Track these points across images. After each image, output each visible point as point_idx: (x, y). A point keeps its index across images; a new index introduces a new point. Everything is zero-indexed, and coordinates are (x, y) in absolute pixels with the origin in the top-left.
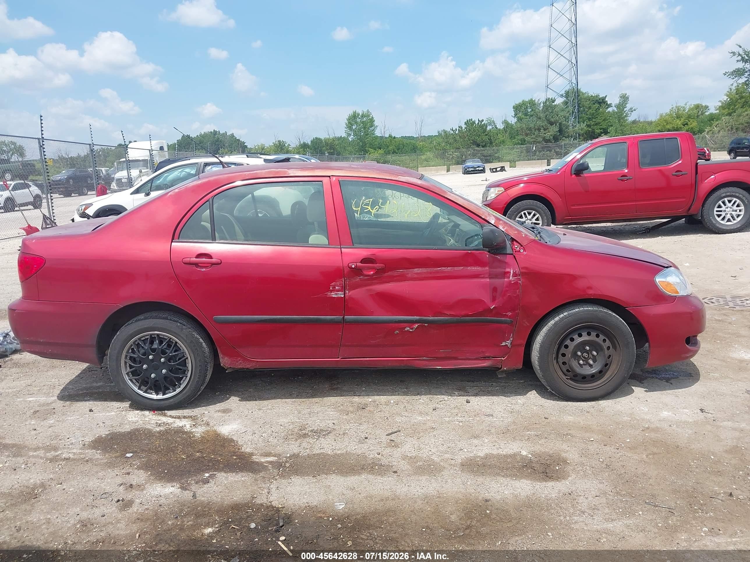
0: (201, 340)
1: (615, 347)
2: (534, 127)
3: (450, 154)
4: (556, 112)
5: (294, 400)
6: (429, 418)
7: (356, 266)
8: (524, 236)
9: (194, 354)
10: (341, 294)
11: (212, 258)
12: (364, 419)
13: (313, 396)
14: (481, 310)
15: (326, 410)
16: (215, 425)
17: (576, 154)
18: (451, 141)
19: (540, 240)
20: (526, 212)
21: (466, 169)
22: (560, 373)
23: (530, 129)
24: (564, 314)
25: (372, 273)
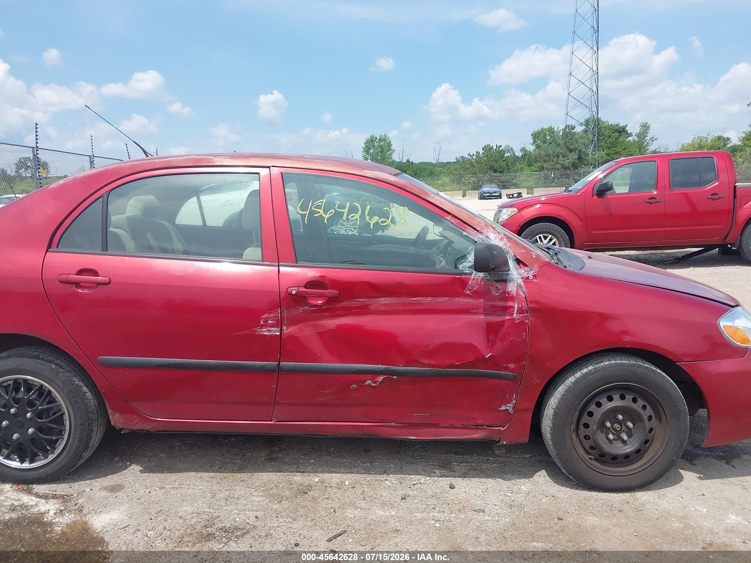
0: (85, 389)
1: (659, 418)
2: (553, 154)
3: (467, 180)
4: (575, 138)
5: (213, 474)
6: (393, 513)
7: (298, 292)
8: (534, 256)
9: (73, 408)
10: (276, 331)
11: (98, 276)
12: (301, 512)
13: (241, 470)
14: (472, 359)
15: (251, 495)
16: (89, 513)
17: (599, 173)
18: (468, 166)
19: (557, 264)
20: (541, 235)
21: (482, 195)
22: (581, 451)
23: (549, 156)
24: (589, 368)
25: (320, 302)
